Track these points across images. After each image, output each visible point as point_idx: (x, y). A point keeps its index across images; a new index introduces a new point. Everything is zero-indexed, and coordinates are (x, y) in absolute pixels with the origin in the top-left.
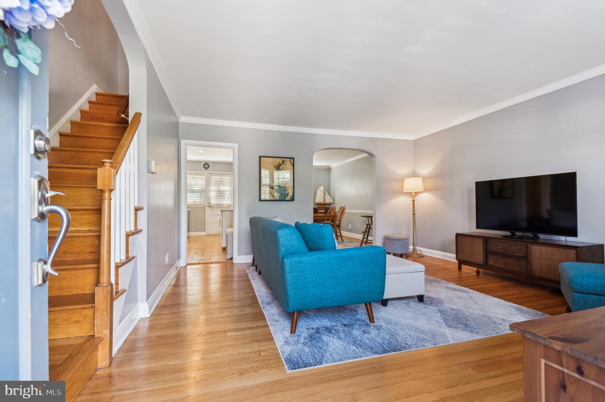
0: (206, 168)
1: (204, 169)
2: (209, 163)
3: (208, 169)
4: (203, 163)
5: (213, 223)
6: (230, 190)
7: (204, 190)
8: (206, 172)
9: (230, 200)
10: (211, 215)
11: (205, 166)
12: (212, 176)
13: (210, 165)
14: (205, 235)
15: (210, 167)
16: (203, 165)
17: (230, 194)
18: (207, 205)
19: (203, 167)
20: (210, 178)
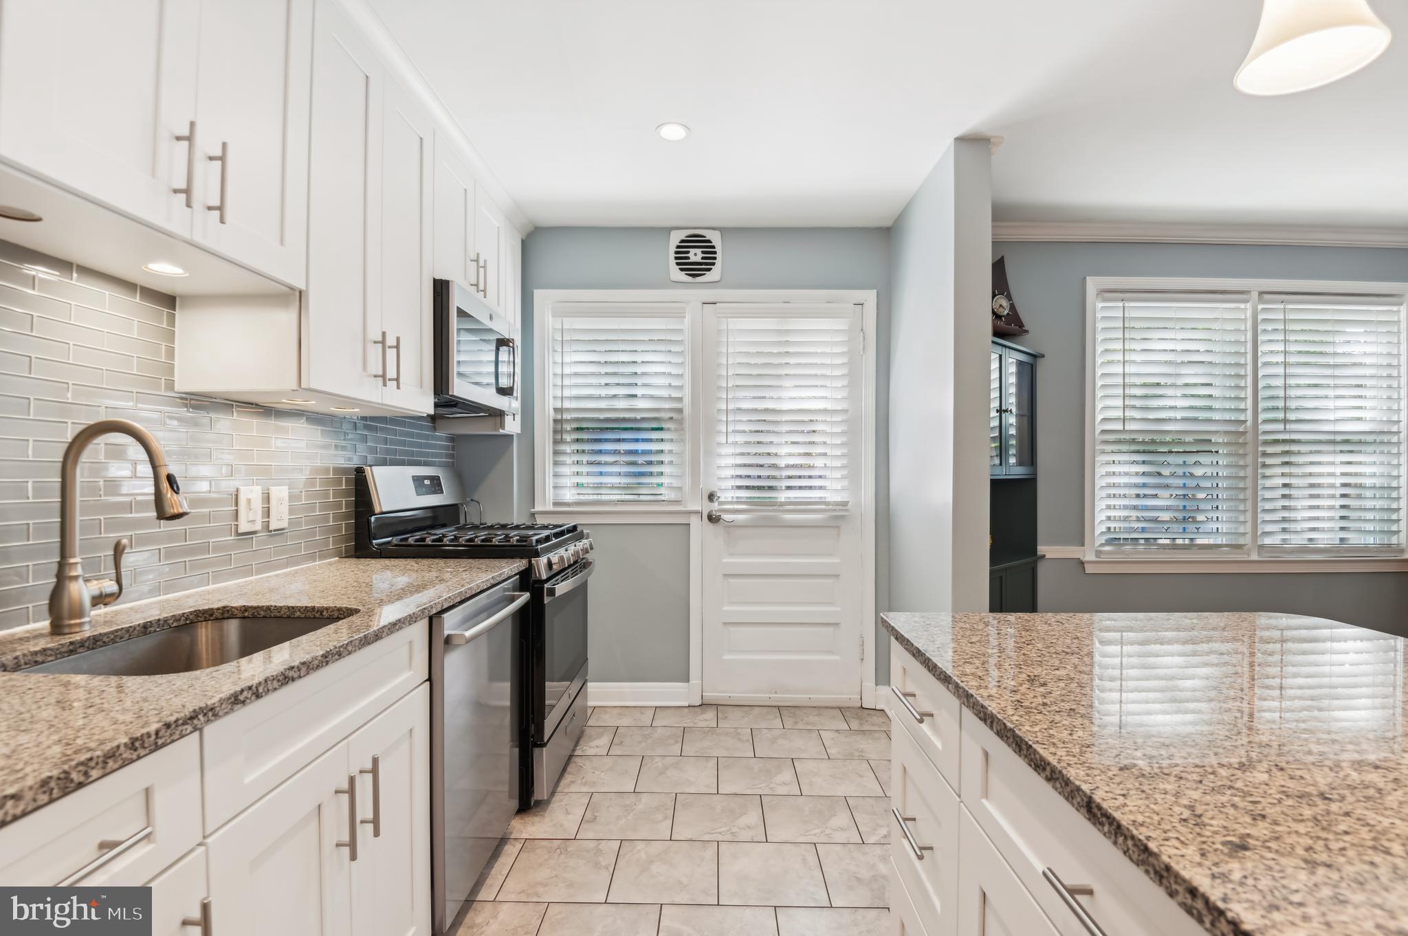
0: (695, 270)
1: (682, 277)
2: (709, 235)
3: (709, 277)
4: (676, 238)
5: (732, 629)
6: (845, 411)
7: (680, 411)
8: (692, 295)
9: (843, 478)
10: (725, 575)
11: (688, 252)
12: (727, 318)
13: (718, 249)
14: (686, 704)
15: (715, 258)
16: (672, 249)
17: (843, 433)
18: (696, 512)
19: (672, 262)
20: (719, 331)
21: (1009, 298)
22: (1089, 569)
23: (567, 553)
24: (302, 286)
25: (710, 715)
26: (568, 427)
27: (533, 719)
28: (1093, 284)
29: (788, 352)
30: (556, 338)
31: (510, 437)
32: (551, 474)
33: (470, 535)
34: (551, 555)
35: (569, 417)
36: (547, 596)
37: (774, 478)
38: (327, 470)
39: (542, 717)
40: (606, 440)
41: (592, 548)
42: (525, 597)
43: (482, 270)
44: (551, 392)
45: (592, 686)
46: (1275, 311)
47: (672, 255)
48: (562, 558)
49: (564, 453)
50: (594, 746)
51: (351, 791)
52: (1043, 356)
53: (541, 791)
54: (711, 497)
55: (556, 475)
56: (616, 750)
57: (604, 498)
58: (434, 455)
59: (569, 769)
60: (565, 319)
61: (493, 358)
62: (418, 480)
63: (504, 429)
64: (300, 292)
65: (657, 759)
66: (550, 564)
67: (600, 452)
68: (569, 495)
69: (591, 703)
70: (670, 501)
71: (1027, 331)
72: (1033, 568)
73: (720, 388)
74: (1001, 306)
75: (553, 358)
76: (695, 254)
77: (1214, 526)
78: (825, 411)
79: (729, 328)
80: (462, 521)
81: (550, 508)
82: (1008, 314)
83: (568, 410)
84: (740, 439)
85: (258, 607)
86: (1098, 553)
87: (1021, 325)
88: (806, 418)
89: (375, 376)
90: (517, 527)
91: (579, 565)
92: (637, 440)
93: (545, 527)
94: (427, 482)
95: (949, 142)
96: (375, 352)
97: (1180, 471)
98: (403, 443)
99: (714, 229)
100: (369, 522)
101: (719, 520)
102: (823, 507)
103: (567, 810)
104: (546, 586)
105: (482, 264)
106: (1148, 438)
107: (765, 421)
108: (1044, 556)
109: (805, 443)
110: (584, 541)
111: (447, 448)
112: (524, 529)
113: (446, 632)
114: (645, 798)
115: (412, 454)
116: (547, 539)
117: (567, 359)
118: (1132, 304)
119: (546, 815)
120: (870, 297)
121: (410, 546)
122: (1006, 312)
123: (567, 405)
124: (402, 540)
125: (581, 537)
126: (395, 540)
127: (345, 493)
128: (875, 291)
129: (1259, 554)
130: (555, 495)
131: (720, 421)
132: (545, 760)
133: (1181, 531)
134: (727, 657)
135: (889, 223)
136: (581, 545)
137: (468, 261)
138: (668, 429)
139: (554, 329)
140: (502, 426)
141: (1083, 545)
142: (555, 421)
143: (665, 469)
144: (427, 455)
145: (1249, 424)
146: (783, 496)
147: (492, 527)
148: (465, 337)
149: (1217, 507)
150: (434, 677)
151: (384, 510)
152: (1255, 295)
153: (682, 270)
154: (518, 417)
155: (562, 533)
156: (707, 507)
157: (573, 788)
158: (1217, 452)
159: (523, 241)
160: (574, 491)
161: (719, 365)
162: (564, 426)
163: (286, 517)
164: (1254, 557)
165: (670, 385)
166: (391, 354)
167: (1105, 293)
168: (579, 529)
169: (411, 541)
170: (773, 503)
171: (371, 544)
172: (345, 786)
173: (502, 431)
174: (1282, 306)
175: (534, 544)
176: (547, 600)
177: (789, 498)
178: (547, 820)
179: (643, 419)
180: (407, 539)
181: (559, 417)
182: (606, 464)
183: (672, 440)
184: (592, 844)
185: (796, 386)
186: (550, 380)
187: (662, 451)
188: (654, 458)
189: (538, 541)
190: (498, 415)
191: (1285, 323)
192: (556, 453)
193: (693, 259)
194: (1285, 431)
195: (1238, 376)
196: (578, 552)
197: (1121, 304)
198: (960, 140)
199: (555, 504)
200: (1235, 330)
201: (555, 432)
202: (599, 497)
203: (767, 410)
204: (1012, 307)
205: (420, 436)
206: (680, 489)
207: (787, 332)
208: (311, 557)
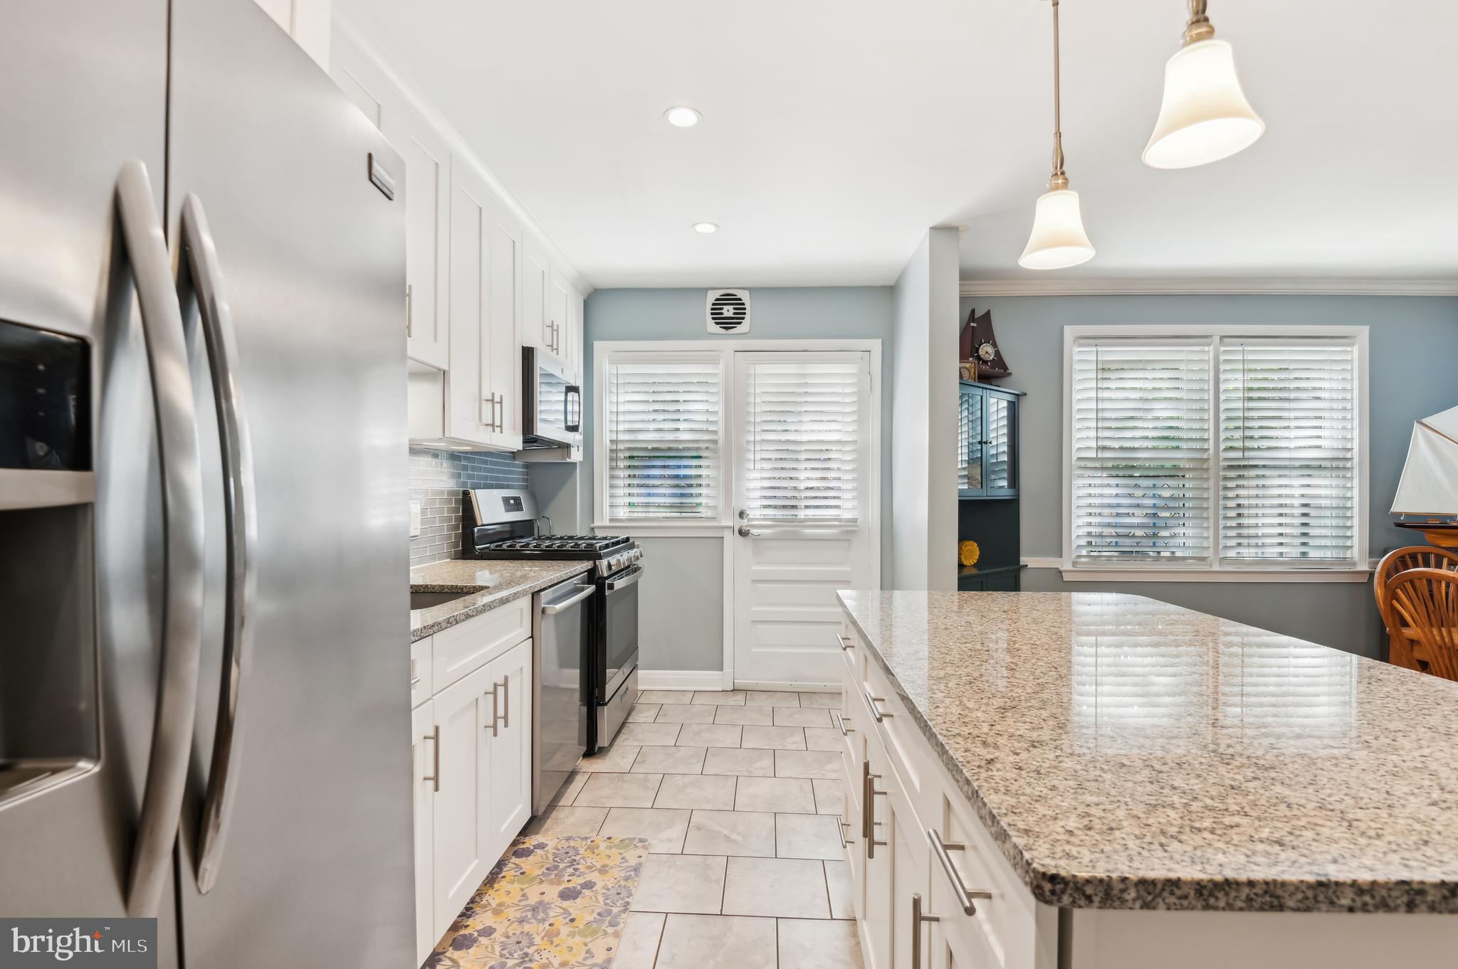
0: (727, 324)
1: (717, 329)
2: (739, 294)
3: (739, 329)
4: (712, 297)
5: (760, 626)
6: (855, 442)
7: (715, 442)
8: (727, 344)
9: (854, 498)
10: (753, 581)
11: (722, 309)
12: (755, 364)
13: (747, 306)
14: (721, 689)
15: (745, 314)
16: (709, 306)
17: (853, 461)
18: (729, 527)
19: (709, 317)
20: (748, 376)
21: (995, 345)
22: (1067, 577)
23: (624, 557)
24: (446, 368)
25: (740, 698)
26: (621, 455)
27: (597, 684)
28: (1070, 332)
29: (807, 392)
30: (612, 381)
31: (574, 464)
32: (608, 495)
33: (548, 543)
34: (610, 559)
35: (622, 448)
36: (608, 589)
37: (795, 498)
38: (442, 493)
39: (604, 683)
40: (653, 467)
41: (641, 556)
42: (591, 589)
43: (555, 333)
44: (608, 426)
45: (641, 673)
46: (1234, 352)
47: (709, 311)
48: (619, 560)
49: (618, 477)
50: (642, 717)
51: (495, 693)
52: (1025, 394)
53: (603, 740)
54: (741, 514)
55: (612, 496)
56: (659, 720)
57: (651, 515)
58: (514, 480)
59: (623, 731)
60: (619, 366)
61: (563, 399)
62: (506, 500)
63: (570, 458)
64: (444, 372)
65: (694, 726)
66: (610, 566)
67: (648, 477)
68: (622, 513)
69: (640, 687)
70: (707, 518)
71: (1010, 374)
72: (1016, 576)
73: (749, 422)
74: (987, 352)
75: (610, 398)
76: (728, 311)
77: (1181, 541)
78: (839, 442)
79: (756, 372)
80: (536, 533)
81: (607, 523)
82: (993, 359)
83: (622, 441)
84: (767, 465)
85: (419, 585)
86: (1075, 564)
87: (1005, 368)
88: (824, 448)
89: (487, 425)
90: (582, 538)
91: (630, 569)
92: (679, 467)
93: (605, 538)
94: (512, 502)
95: (926, 230)
96: (487, 407)
97: (1151, 493)
98: (492, 471)
99: (744, 289)
100: (473, 531)
101: (748, 534)
102: (837, 523)
103: (622, 756)
104: (607, 582)
105: (555, 328)
106: (1124, 463)
107: (788, 450)
108: (1027, 566)
109: (823, 469)
110: (635, 550)
111: (523, 473)
112: (586, 539)
113: (543, 606)
114: (682, 750)
115: (497, 479)
116: (607, 546)
117: (621, 399)
118: (1104, 349)
119: (607, 758)
120: (876, 345)
121: (504, 550)
122: (991, 358)
123: (621, 437)
124: (497, 546)
125: (632, 546)
126: (493, 546)
127: (456, 510)
128: (880, 340)
129: (1220, 565)
130: (611, 513)
131: (749, 450)
132: (607, 718)
133: (1152, 545)
134: (754, 650)
135: (891, 283)
136: (632, 553)
137: (545, 327)
138: (706, 457)
139: (610, 374)
140: (569, 455)
141: (1061, 557)
142: (611, 451)
143: (704, 491)
144: (509, 479)
145: (1211, 451)
146: (802, 514)
147: (562, 538)
148: (544, 388)
149: (1184, 524)
150: (535, 636)
151: (484, 523)
152: (1217, 339)
153: (717, 323)
154: (581, 449)
155: (618, 543)
156: (739, 523)
157: (626, 743)
158: (1184, 476)
159: (585, 301)
160: (627, 510)
161: (748, 403)
162: (618, 455)
163: (419, 527)
164: (1216, 568)
165: (708, 421)
166: (497, 407)
167: (1082, 339)
168: (631, 541)
169: (505, 546)
170: (794, 520)
171: (475, 549)
172: (491, 689)
173: (568, 460)
174: (1240, 348)
175: (598, 549)
176: (607, 592)
177: (807, 515)
178: (607, 761)
179: (684, 449)
180: (501, 545)
181: (614, 447)
182: (654, 486)
183: (708, 467)
184: (643, 776)
185: (812, 421)
186: (607, 416)
187: (700, 476)
188: (694, 482)
189: (601, 548)
190: (565, 447)
191: (1244, 363)
192: (612, 477)
193: (726, 314)
194: (1244, 458)
195: (1202, 410)
196: (631, 558)
197: (1095, 349)
198: (935, 229)
199: (611, 520)
200: (1200, 370)
201: (611, 459)
202: (648, 514)
203: (788, 441)
204: (997, 353)
205: (504, 465)
206: (715, 508)
207: (805, 375)
208: (433, 558)
